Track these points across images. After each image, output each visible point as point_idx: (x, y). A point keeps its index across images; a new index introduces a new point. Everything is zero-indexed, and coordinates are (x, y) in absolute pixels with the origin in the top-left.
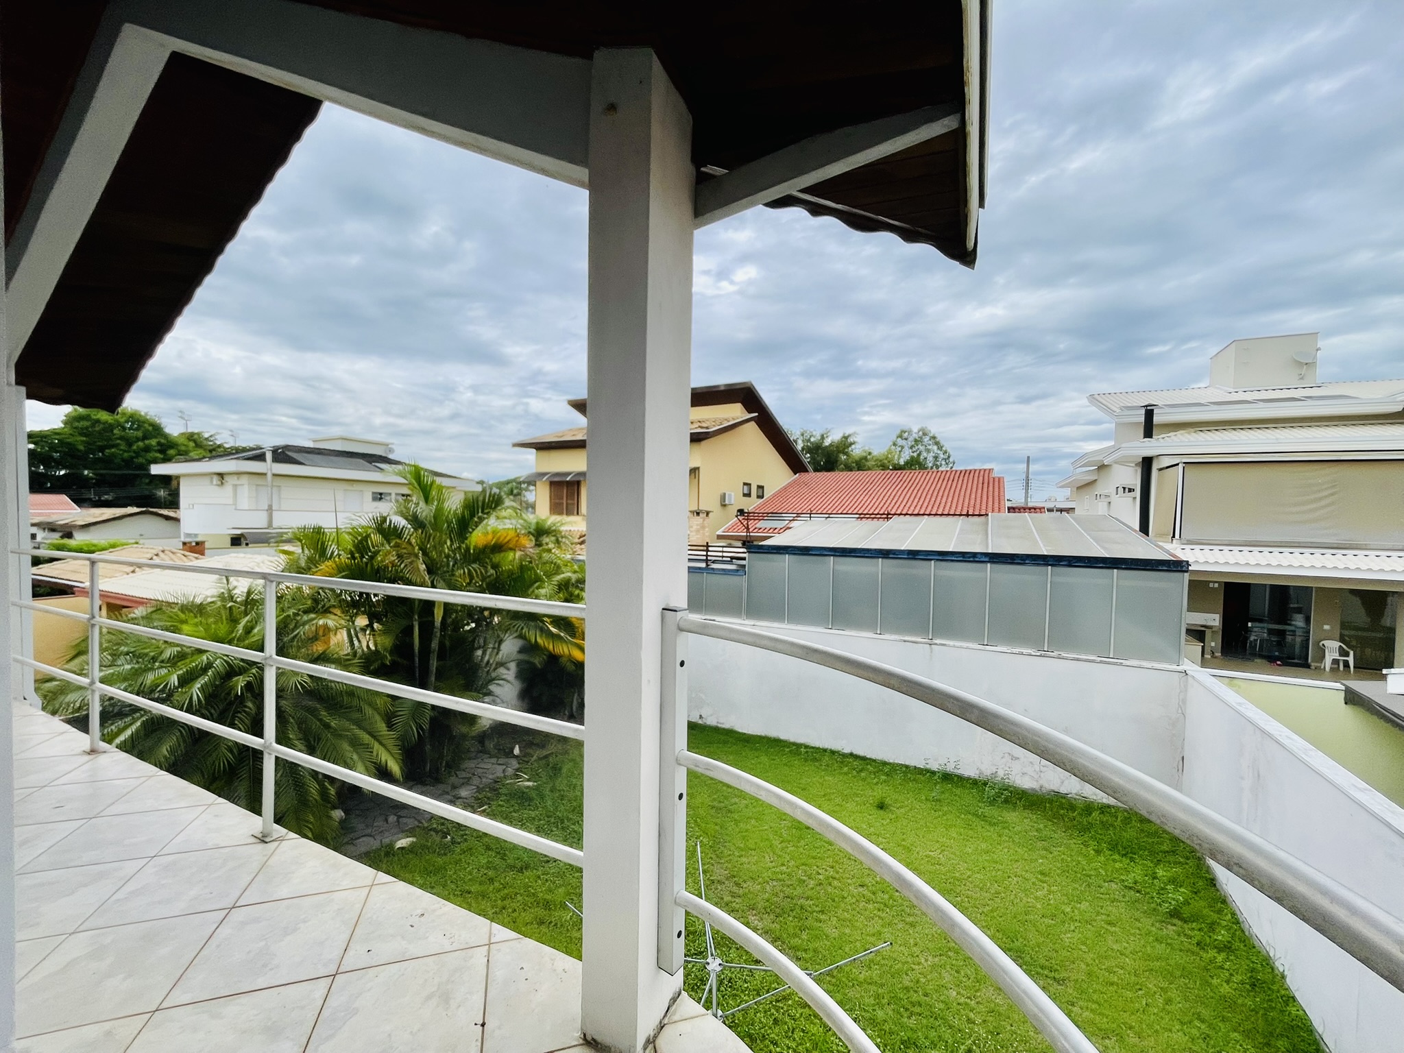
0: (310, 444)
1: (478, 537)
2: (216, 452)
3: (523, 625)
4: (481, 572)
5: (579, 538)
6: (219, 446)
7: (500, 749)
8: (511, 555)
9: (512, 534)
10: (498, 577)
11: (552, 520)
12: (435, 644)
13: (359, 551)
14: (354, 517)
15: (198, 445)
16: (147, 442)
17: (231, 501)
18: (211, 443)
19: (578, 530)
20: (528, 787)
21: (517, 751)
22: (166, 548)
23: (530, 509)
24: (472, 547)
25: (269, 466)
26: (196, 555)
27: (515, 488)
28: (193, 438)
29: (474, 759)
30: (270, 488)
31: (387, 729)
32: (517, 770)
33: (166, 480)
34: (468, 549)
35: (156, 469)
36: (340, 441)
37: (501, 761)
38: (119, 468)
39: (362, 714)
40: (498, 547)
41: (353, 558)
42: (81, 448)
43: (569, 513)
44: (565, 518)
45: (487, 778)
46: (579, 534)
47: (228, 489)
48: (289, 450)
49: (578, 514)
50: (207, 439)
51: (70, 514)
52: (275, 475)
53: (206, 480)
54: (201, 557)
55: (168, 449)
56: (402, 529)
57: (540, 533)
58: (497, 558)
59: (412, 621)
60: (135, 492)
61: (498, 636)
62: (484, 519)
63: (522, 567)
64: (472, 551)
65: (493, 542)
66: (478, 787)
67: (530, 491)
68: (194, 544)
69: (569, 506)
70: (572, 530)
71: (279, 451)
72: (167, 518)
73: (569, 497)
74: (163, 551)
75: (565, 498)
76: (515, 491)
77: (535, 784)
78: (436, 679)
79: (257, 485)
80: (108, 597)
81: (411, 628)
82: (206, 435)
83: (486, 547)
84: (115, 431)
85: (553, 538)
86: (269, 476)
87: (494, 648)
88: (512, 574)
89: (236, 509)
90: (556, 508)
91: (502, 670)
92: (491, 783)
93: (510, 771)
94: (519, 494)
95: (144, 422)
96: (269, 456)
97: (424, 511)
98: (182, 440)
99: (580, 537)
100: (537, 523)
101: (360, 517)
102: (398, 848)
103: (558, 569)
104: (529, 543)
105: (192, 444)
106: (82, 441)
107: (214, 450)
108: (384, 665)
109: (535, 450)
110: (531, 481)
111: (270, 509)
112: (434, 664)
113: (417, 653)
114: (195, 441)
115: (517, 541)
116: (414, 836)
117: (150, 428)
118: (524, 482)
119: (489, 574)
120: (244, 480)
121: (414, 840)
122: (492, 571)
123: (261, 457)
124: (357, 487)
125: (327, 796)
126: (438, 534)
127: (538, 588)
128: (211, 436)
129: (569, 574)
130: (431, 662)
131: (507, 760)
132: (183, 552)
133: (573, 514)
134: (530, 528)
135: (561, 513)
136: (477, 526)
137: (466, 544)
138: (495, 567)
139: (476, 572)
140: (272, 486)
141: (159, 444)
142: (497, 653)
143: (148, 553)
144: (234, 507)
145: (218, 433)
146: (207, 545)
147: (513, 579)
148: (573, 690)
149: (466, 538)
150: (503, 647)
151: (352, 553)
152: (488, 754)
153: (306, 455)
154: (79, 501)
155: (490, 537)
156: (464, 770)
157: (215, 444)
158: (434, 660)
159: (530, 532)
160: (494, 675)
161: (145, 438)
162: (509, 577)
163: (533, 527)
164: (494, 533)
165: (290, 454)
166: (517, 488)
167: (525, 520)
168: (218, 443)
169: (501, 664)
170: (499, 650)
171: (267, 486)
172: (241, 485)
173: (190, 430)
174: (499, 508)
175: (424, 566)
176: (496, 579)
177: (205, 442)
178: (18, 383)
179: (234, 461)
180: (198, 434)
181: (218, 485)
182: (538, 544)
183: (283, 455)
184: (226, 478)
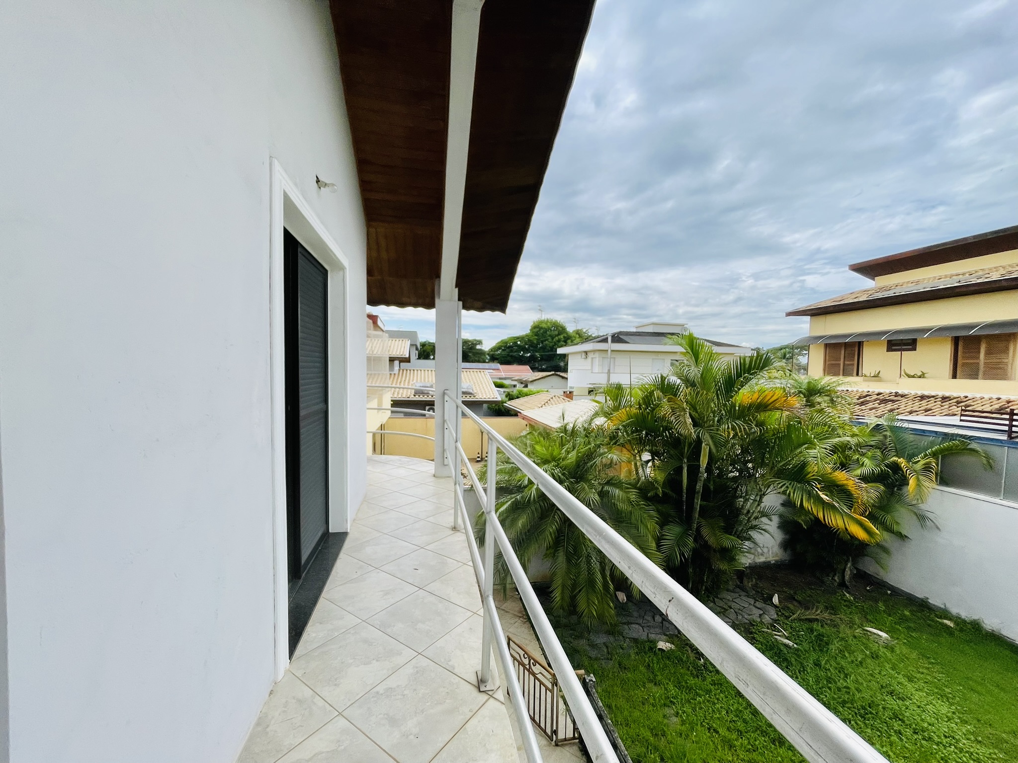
0: (634, 330)
1: (744, 395)
2: (586, 339)
3: (787, 484)
4: (744, 428)
5: (858, 399)
6: (590, 336)
7: (758, 592)
8: (777, 414)
9: (779, 393)
10: (762, 435)
11: (827, 380)
12: (699, 486)
13: (645, 403)
14: (641, 377)
15: (580, 336)
16: (559, 337)
17: (590, 368)
18: (586, 335)
19: (857, 391)
20: (786, 646)
21: (776, 599)
22: (556, 394)
23: (802, 371)
24: (737, 405)
25: (611, 346)
26: (568, 399)
27: (788, 353)
28: (579, 333)
29: (731, 592)
30: (609, 360)
31: (656, 549)
32: (775, 621)
33: (564, 357)
34: (733, 406)
35: (560, 351)
36: (652, 326)
37: (758, 604)
38: (549, 351)
39: (638, 531)
40: (763, 406)
41: (640, 408)
42: (535, 342)
43: (846, 373)
44: (841, 378)
45: (743, 617)
46: (859, 394)
47: (589, 359)
48: (621, 335)
49: (857, 374)
50: (585, 333)
51: (527, 375)
52: (612, 351)
53: (579, 356)
54: (571, 400)
55: (567, 340)
56: (678, 386)
57: (811, 393)
58: (761, 417)
59: (682, 463)
60: (553, 363)
61: (760, 490)
62: (751, 379)
63: (789, 426)
64: (737, 408)
65: (759, 401)
66: (733, 622)
67: (803, 355)
68: (568, 393)
69: (846, 367)
70: (850, 390)
71: (616, 335)
72: (563, 377)
73: (846, 358)
74: (555, 396)
75: (842, 360)
76: (788, 356)
77: (795, 646)
78: (699, 515)
79: (603, 358)
80: (530, 421)
81: (681, 468)
82: (584, 331)
83: (751, 406)
84: (548, 333)
85: (827, 398)
86: (609, 351)
87: (755, 500)
88: (778, 432)
89: (592, 373)
90: (831, 368)
91: (764, 520)
92: (746, 623)
93: (767, 619)
94: (792, 358)
95: (559, 326)
96: (610, 339)
97: (694, 372)
98: (574, 334)
99: (860, 398)
100: (809, 383)
101: (645, 377)
102: (659, 649)
103: (832, 431)
104: (797, 402)
105: (578, 336)
106: (536, 339)
107: (587, 339)
108: (657, 495)
109: (809, 317)
110: (804, 346)
111: (609, 372)
112: (698, 502)
113: (685, 491)
114: (579, 335)
115: (785, 401)
116: (672, 643)
117: (561, 329)
118: (797, 348)
119: (753, 430)
120: (597, 355)
121: (673, 647)
122: (755, 429)
123: (605, 340)
124: (660, 356)
125: (608, 589)
126: (705, 392)
127: (807, 448)
128: (586, 331)
129: (848, 439)
130: (696, 501)
131: (764, 605)
132: (563, 397)
133: (851, 375)
134: (800, 387)
135: (836, 374)
136: (742, 386)
137: (732, 402)
138: (760, 424)
139: (740, 428)
140: (611, 358)
141: (564, 337)
142: (759, 505)
143: (548, 397)
144: (591, 371)
145: (590, 329)
146: (574, 394)
147: (779, 437)
148: (845, 557)
149: (732, 397)
150: (765, 499)
151: (640, 405)
152: (747, 593)
153: (631, 337)
154: (533, 369)
155: (756, 396)
156: (721, 599)
157: (588, 335)
158: (698, 500)
159: (800, 392)
160: (754, 523)
161: (559, 334)
162: (774, 435)
163: (805, 386)
164: (761, 391)
165: (621, 337)
166: (789, 353)
167: (796, 380)
168: (590, 334)
169: (764, 514)
170: (760, 501)
171: (608, 358)
172: (595, 358)
173: (578, 329)
174: (766, 369)
175: (690, 420)
176: (760, 436)
177: (584, 335)
178: (459, 300)
179: (592, 344)
180: (581, 330)
181: (584, 358)
182: (810, 404)
183: (617, 338)
184: (588, 354)
